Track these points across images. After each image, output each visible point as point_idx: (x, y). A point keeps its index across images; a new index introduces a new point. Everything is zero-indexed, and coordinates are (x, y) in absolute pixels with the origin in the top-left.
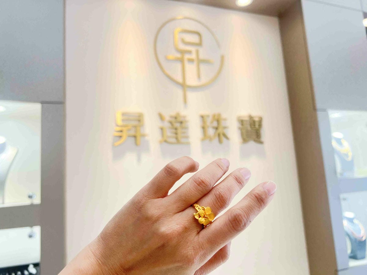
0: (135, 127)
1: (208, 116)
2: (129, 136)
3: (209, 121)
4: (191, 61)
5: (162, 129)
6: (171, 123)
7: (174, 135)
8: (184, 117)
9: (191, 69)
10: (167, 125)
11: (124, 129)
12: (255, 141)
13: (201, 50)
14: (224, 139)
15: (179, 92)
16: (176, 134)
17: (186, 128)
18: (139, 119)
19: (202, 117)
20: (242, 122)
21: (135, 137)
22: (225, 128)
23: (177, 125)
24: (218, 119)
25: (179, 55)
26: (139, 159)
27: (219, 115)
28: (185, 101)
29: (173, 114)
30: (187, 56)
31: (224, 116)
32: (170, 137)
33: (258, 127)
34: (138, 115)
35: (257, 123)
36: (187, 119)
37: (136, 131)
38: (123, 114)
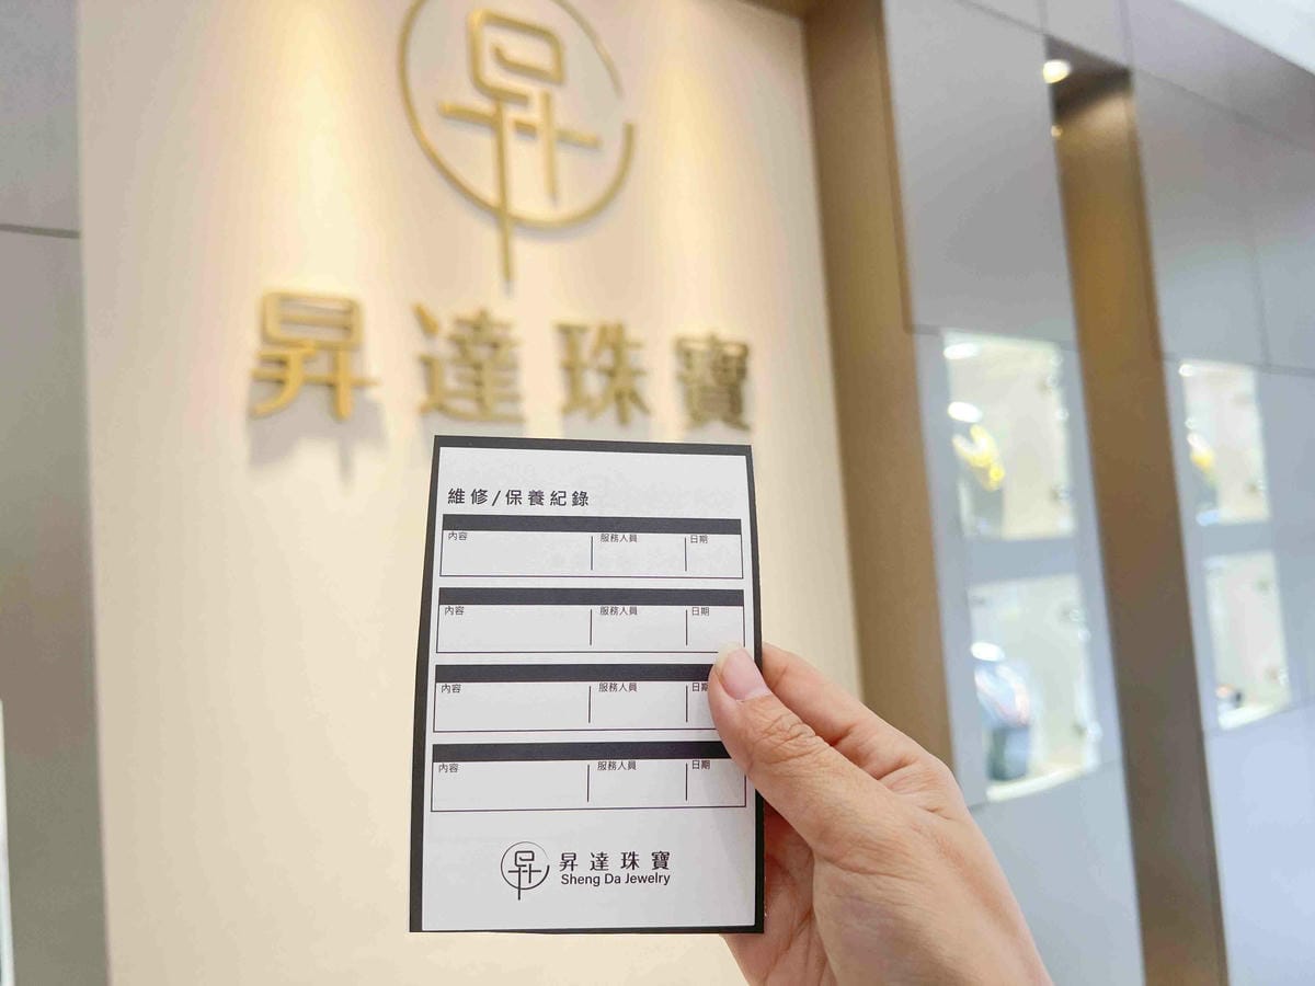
0: (331, 349)
1: (583, 330)
2: (310, 382)
3: (588, 343)
4: (526, 130)
5: (428, 364)
6: (458, 342)
7: (471, 388)
8: (506, 326)
9: (525, 159)
10: (442, 349)
11: (293, 355)
12: (727, 421)
13: (559, 97)
14: (634, 412)
15: (488, 237)
16: (479, 384)
17: (513, 366)
18: (346, 320)
19: (565, 331)
21: (331, 386)
22: (638, 373)
23: (481, 353)
24: (615, 341)
25: (484, 106)
26: (346, 467)
27: (620, 329)
28: (508, 272)
29: (468, 311)
30: (512, 113)
31: (633, 333)
32: (456, 395)
33: (734, 374)
34: (341, 307)
35: (733, 365)
36: (516, 333)
37: (335, 366)
38: (286, 299)
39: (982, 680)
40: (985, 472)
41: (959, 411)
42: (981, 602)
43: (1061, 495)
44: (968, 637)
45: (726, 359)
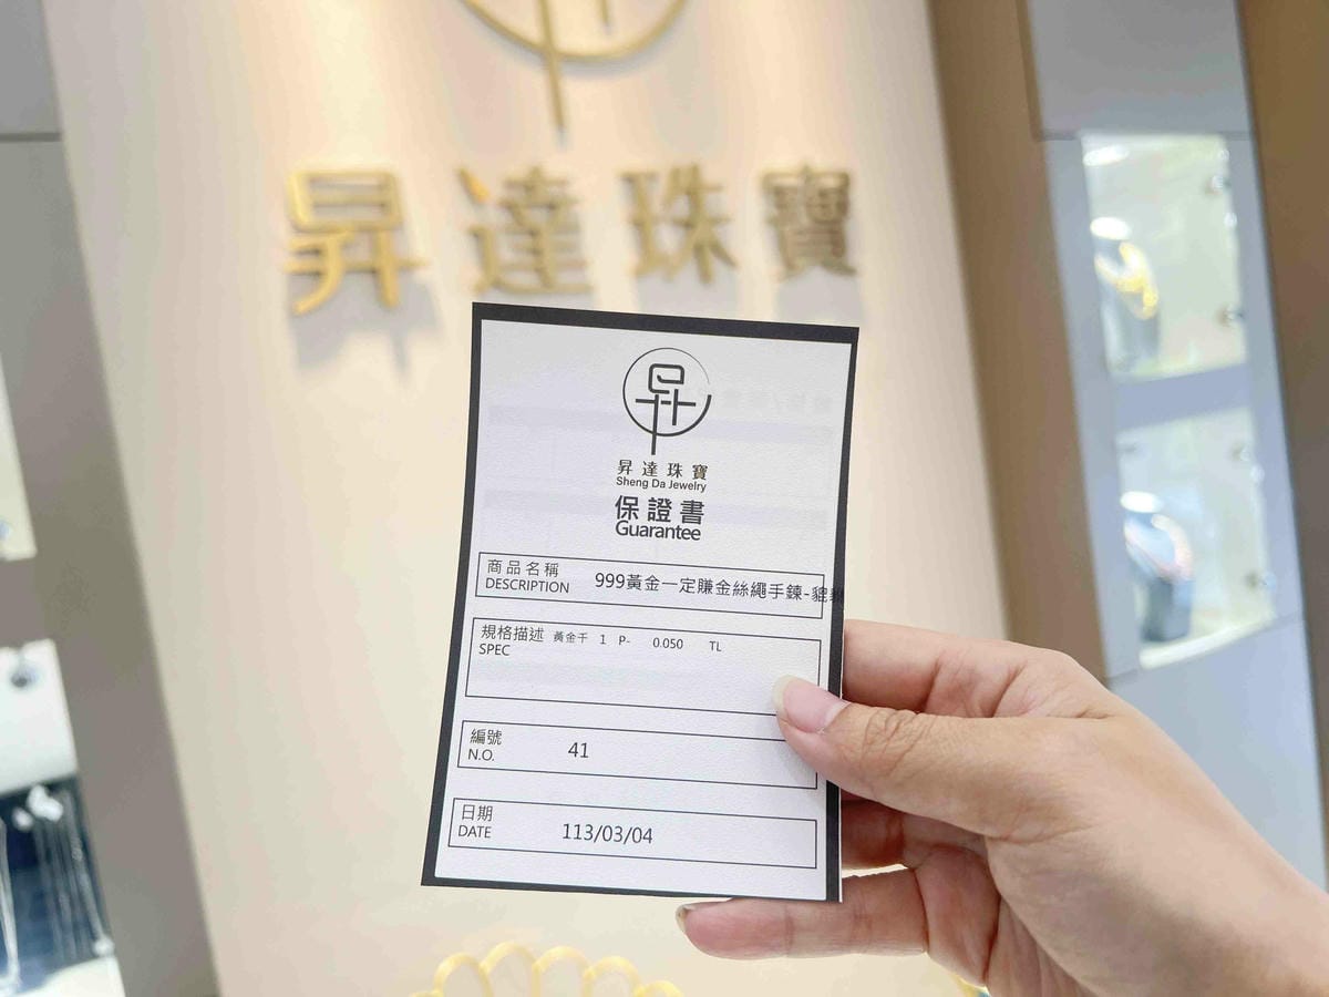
0: (369, 231)
1: (652, 177)
2: (352, 271)
3: (659, 191)
5: (478, 235)
6: (509, 207)
7: (529, 259)
8: (562, 183)
10: (495, 218)
11: (331, 243)
12: (827, 265)
14: (717, 266)
15: (531, 80)
16: (536, 252)
17: (573, 228)
18: (382, 197)
19: (631, 180)
20: (777, 193)
21: (374, 272)
22: (718, 221)
23: (537, 217)
24: (691, 187)
26: (401, 361)
27: (695, 171)
28: (560, 119)
29: (517, 169)
31: (710, 175)
32: (512, 267)
33: (833, 208)
34: (373, 182)
35: (833, 199)
36: (574, 190)
37: (375, 248)
38: (315, 181)
39: (1134, 534)
40: (1137, 297)
41: (1105, 227)
42: (1131, 450)
43: (1231, 316)
44: (1116, 490)
45: (823, 194)
